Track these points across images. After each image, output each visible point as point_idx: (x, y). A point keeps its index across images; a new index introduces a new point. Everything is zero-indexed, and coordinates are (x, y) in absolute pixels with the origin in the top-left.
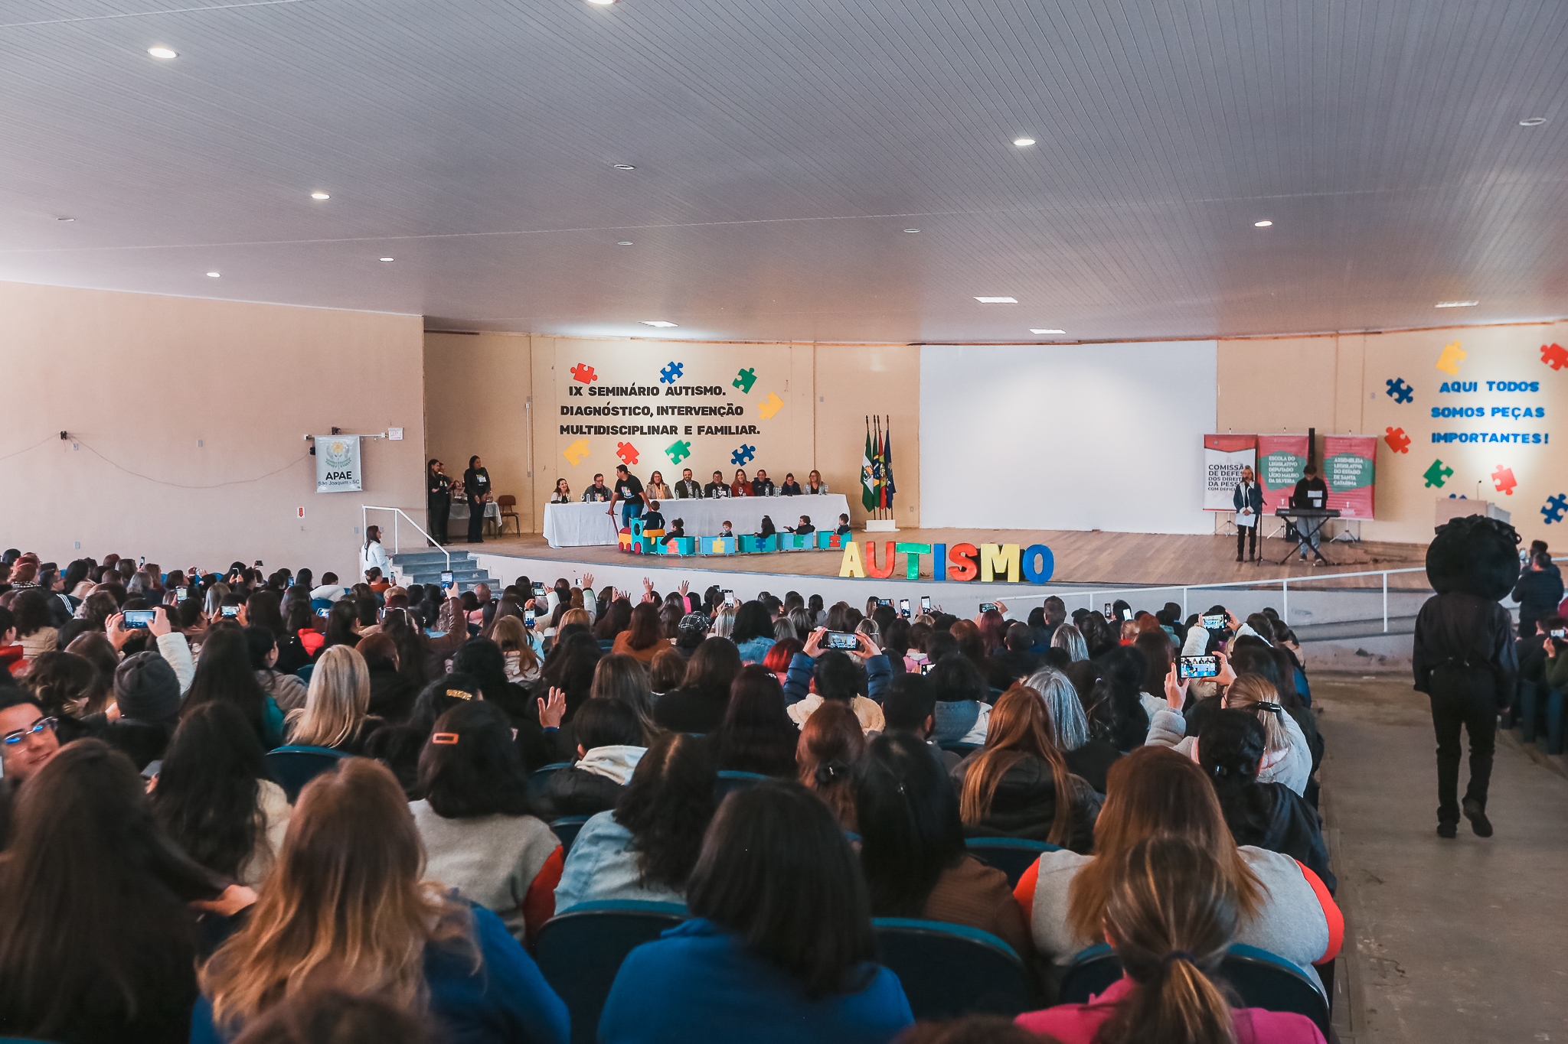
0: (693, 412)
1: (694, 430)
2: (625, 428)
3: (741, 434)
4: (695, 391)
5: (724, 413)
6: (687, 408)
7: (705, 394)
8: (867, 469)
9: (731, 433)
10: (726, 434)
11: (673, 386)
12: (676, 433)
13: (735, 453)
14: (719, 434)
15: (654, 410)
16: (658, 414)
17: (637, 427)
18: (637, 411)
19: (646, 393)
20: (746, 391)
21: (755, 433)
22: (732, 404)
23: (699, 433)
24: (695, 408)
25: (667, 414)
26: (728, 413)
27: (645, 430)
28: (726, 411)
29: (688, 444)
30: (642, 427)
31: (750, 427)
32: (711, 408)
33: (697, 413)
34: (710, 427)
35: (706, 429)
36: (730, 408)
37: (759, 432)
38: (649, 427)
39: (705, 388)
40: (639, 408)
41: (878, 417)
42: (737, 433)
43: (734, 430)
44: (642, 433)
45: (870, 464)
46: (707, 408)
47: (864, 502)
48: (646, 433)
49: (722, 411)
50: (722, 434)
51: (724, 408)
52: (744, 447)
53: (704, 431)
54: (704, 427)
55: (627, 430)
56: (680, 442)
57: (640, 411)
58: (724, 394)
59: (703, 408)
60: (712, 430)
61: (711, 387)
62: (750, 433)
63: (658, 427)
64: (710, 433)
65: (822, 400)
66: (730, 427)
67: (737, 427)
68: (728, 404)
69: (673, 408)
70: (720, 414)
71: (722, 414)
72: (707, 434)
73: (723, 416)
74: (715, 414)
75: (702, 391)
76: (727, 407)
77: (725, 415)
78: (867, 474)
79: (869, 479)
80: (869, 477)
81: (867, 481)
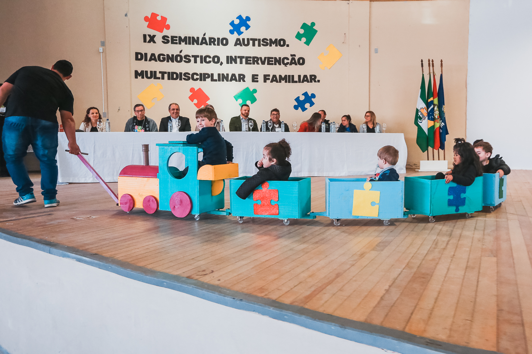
0: (259, 62)
1: (261, 78)
2: (197, 74)
3: (303, 82)
4: (262, 43)
5: (288, 63)
6: (254, 58)
7: (271, 46)
8: (422, 111)
9: (294, 82)
10: (289, 82)
11: (241, 37)
12: (244, 81)
13: (297, 99)
14: (283, 82)
15: (223, 59)
16: (228, 63)
17: (208, 74)
18: (208, 59)
19: (216, 43)
20: (308, 43)
21: (315, 81)
22: (295, 55)
23: (265, 81)
24: (261, 58)
25: (236, 63)
26: (291, 64)
27: (216, 77)
28: (289, 61)
29: (255, 91)
30: (212, 75)
31: (311, 76)
32: (275, 58)
33: (263, 63)
34: (274, 76)
35: (271, 78)
36: (293, 59)
37: (319, 81)
38: (219, 75)
39: (271, 40)
40: (210, 57)
41: (433, 61)
42: (300, 82)
43: (296, 79)
44: (213, 80)
45: (424, 105)
46: (272, 58)
47: (418, 143)
48: (216, 80)
49: (286, 61)
50: (286, 82)
51: (288, 59)
52: (305, 94)
53: (269, 79)
54: (269, 75)
55: (198, 77)
56: (247, 89)
57: (211, 59)
58: (288, 46)
59: (269, 58)
60: (276, 78)
61: (276, 40)
62: (311, 82)
63: (228, 75)
64: (274, 81)
65: (376, 51)
66: (293, 76)
67: (299, 76)
68: (292, 55)
69: (241, 58)
70: (284, 64)
71: (286, 65)
72: (272, 82)
73: (287, 66)
74: (280, 64)
75: (268, 42)
76: (290, 58)
77: (288, 66)
78: (421, 116)
79: (423, 120)
80: (423, 119)
81: (421, 122)
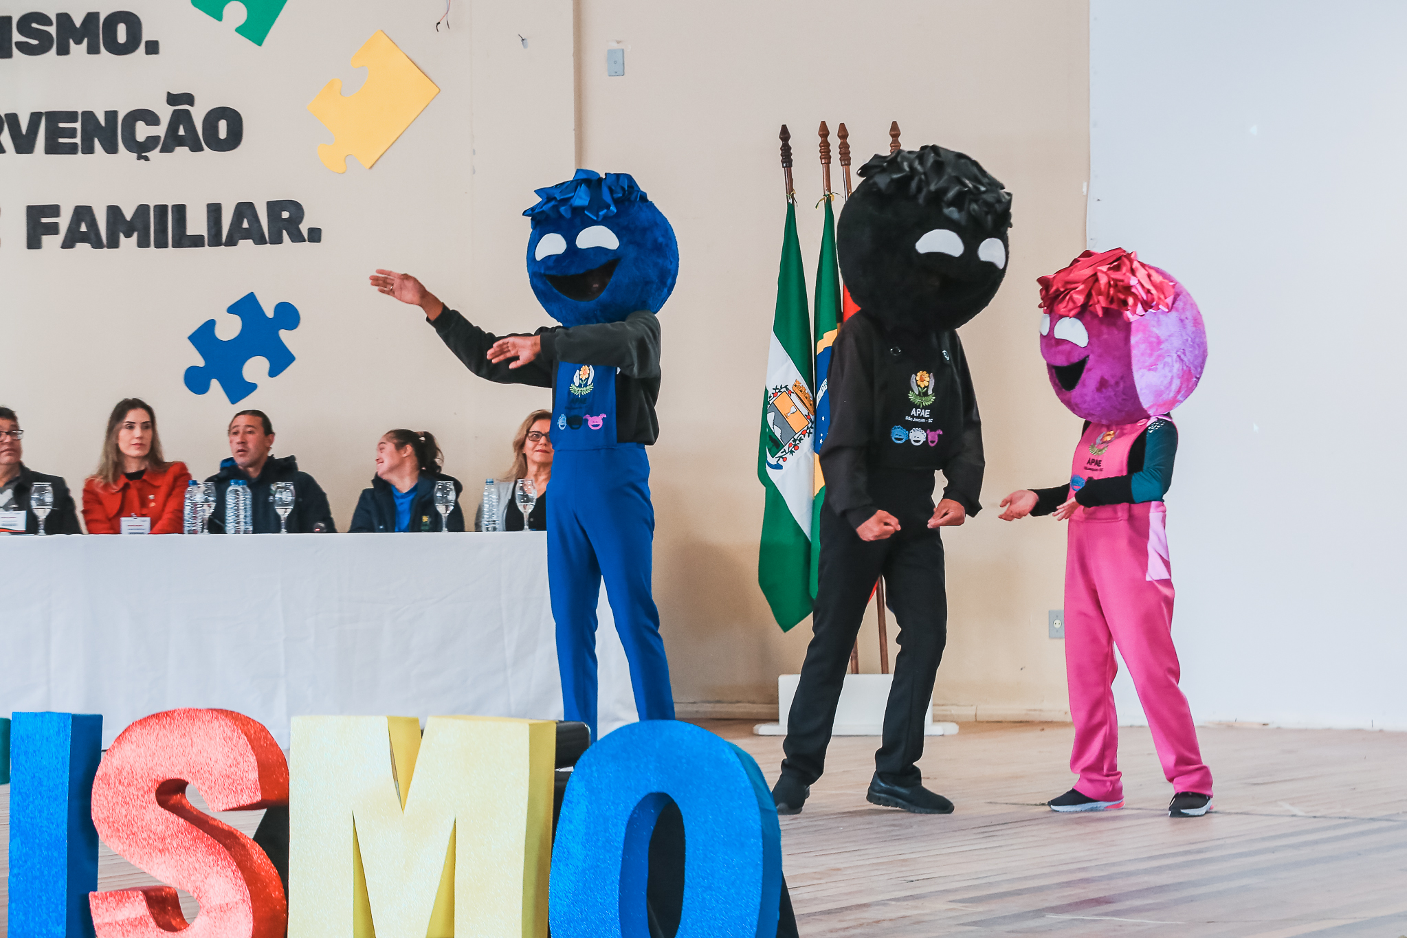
0: (6, 139)
1: (12, 227)
3: (231, 242)
4: (17, 37)
5: (152, 142)
7: (63, 50)
9: (185, 241)
10: (161, 243)
13: (203, 337)
14: (128, 243)
20: (255, 30)
21: (297, 237)
22: (189, 99)
23: (33, 242)
26: (171, 142)
28: (160, 131)
31: (274, 207)
32: (89, 116)
33: (24, 144)
34: (83, 213)
35: (64, 221)
36: (183, 117)
37: (315, 235)
39: (64, 19)
41: (843, 133)
42: (215, 240)
43: (197, 225)
45: (793, 376)
46: (71, 117)
47: (765, 583)
49: (143, 131)
50: (143, 243)
51: (152, 119)
52: (246, 307)
53: (53, 229)
54: (54, 210)
58: (153, 48)
59: (54, 117)
60: (93, 224)
61: (92, 18)
62: (277, 240)
64: (84, 238)
65: (617, 65)
66: (180, 210)
67: (214, 211)
68: (172, 99)
70: (132, 145)
71: (141, 149)
72: (68, 244)
73: (147, 159)
74: (111, 148)
75: (48, 34)
76: (165, 113)
77: (154, 154)
78: (777, 432)
79: (788, 456)
80: (786, 448)
81: (778, 467)
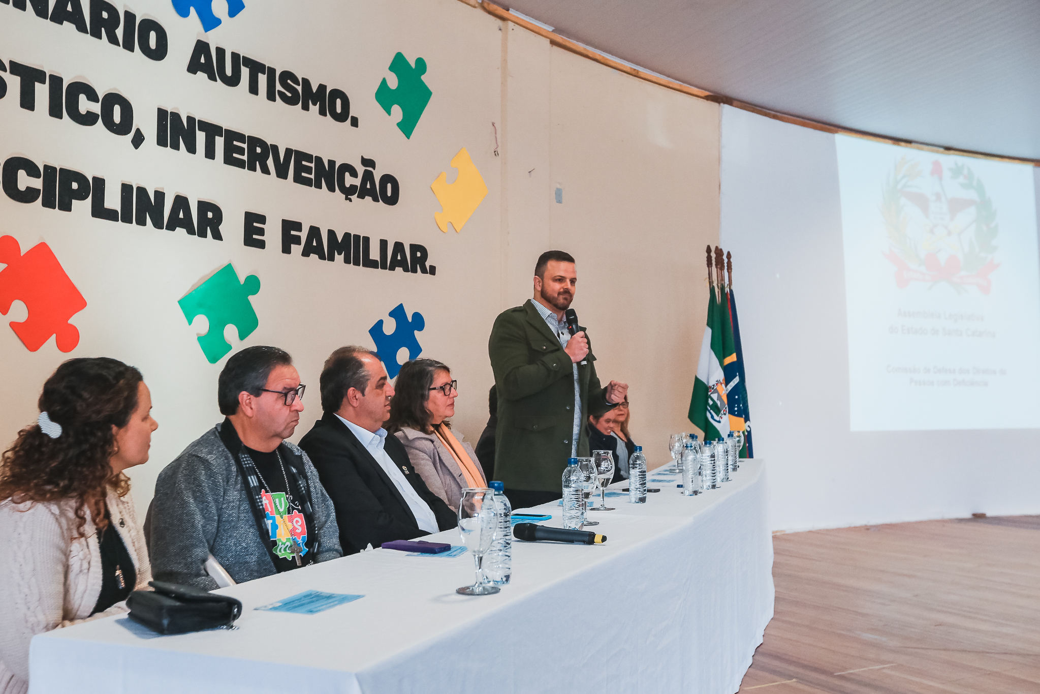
0: (270, 162)
1: (273, 234)
2: (32, 170)
3: (392, 267)
4: (279, 87)
5: (353, 190)
6: (254, 142)
7: (306, 107)
9: (368, 262)
10: (357, 263)
11: (214, 39)
12: (217, 236)
13: (377, 331)
14: (339, 259)
15: (144, 119)
16: (161, 141)
17: (79, 177)
18: (85, 105)
19: (120, 32)
20: (407, 126)
21: (424, 271)
22: (373, 164)
23: (286, 250)
24: (275, 148)
25: (192, 149)
26: (362, 193)
27: (113, 201)
28: (358, 182)
29: (253, 284)
30: (99, 183)
31: (413, 248)
32: (319, 160)
33: (282, 171)
34: (314, 232)
35: (304, 235)
36: (368, 176)
37: (433, 270)
38: (126, 189)
39: (306, 83)
40: (92, 95)
42: (384, 265)
43: (375, 253)
44: (99, 211)
45: (719, 375)
46: (310, 158)
48: (111, 215)
49: (349, 181)
50: (347, 261)
51: (354, 174)
52: (398, 313)
53: (297, 240)
54: (299, 226)
55: (37, 183)
56: (228, 271)
57: (96, 108)
58: (355, 122)
59: (302, 156)
60: (321, 241)
61: (322, 88)
62: (414, 270)
63: (160, 195)
64: (314, 251)
66: (366, 240)
67: (383, 245)
68: (364, 162)
69: (212, 130)
70: (343, 189)
71: (348, 192)
72: (306, 253)
73: (351, 200)
74: (331, 189)
75: (296, 90)
76: (360, 170)
77: (354, 197)
78: (718, 403)
79: (723, 416)
80: (722, 412)
81: (719, 422)
